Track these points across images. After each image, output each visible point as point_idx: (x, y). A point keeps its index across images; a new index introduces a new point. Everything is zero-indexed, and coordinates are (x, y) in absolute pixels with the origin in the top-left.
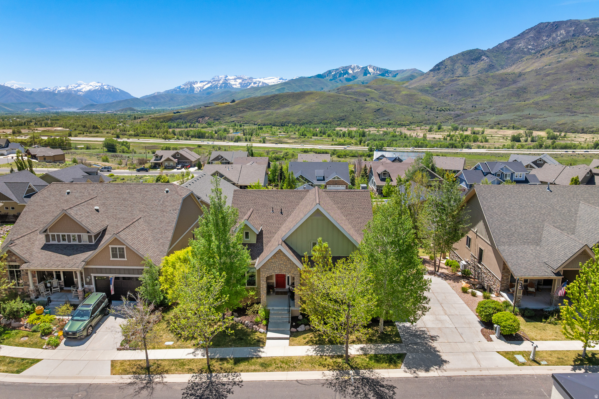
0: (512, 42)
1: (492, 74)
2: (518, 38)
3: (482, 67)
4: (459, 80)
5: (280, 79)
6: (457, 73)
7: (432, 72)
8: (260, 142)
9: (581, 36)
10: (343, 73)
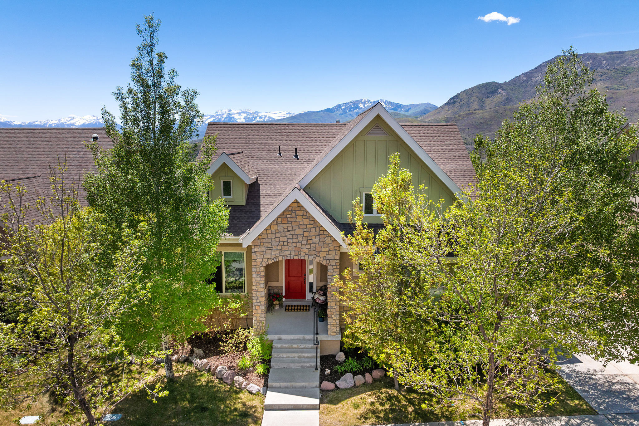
0: (529, 75)
1: (509, 107)
2: (535, 70)
3: (498, 100)
4: (475, 113)
5: (287, 114)
6: (473, 107)
7: (447, 106)
9: (599, 70)
10: (354, 107)
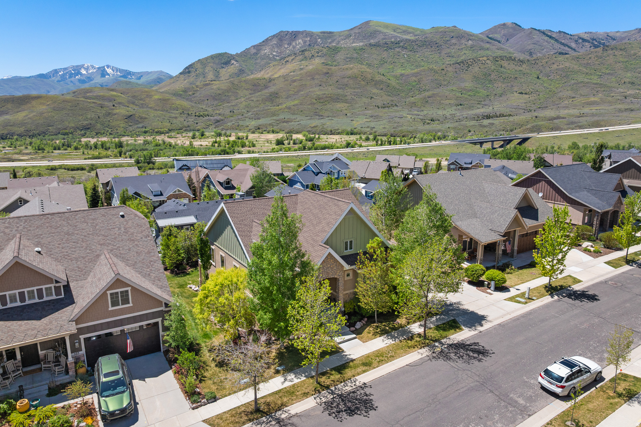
0: (258, 47)
1: (244, 79)
2: (263, 44)
3: (232, 71)
4: (212, 84)
6: (209, 77)
7: (182, 76)
9: (316, 47)
10: (75, 73)
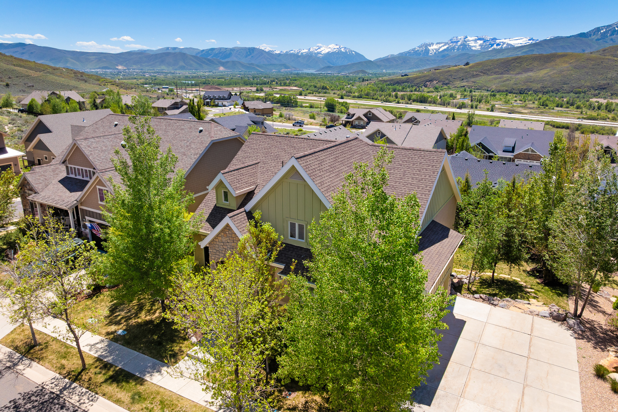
5: (529, 40)
8: (488, 110)
